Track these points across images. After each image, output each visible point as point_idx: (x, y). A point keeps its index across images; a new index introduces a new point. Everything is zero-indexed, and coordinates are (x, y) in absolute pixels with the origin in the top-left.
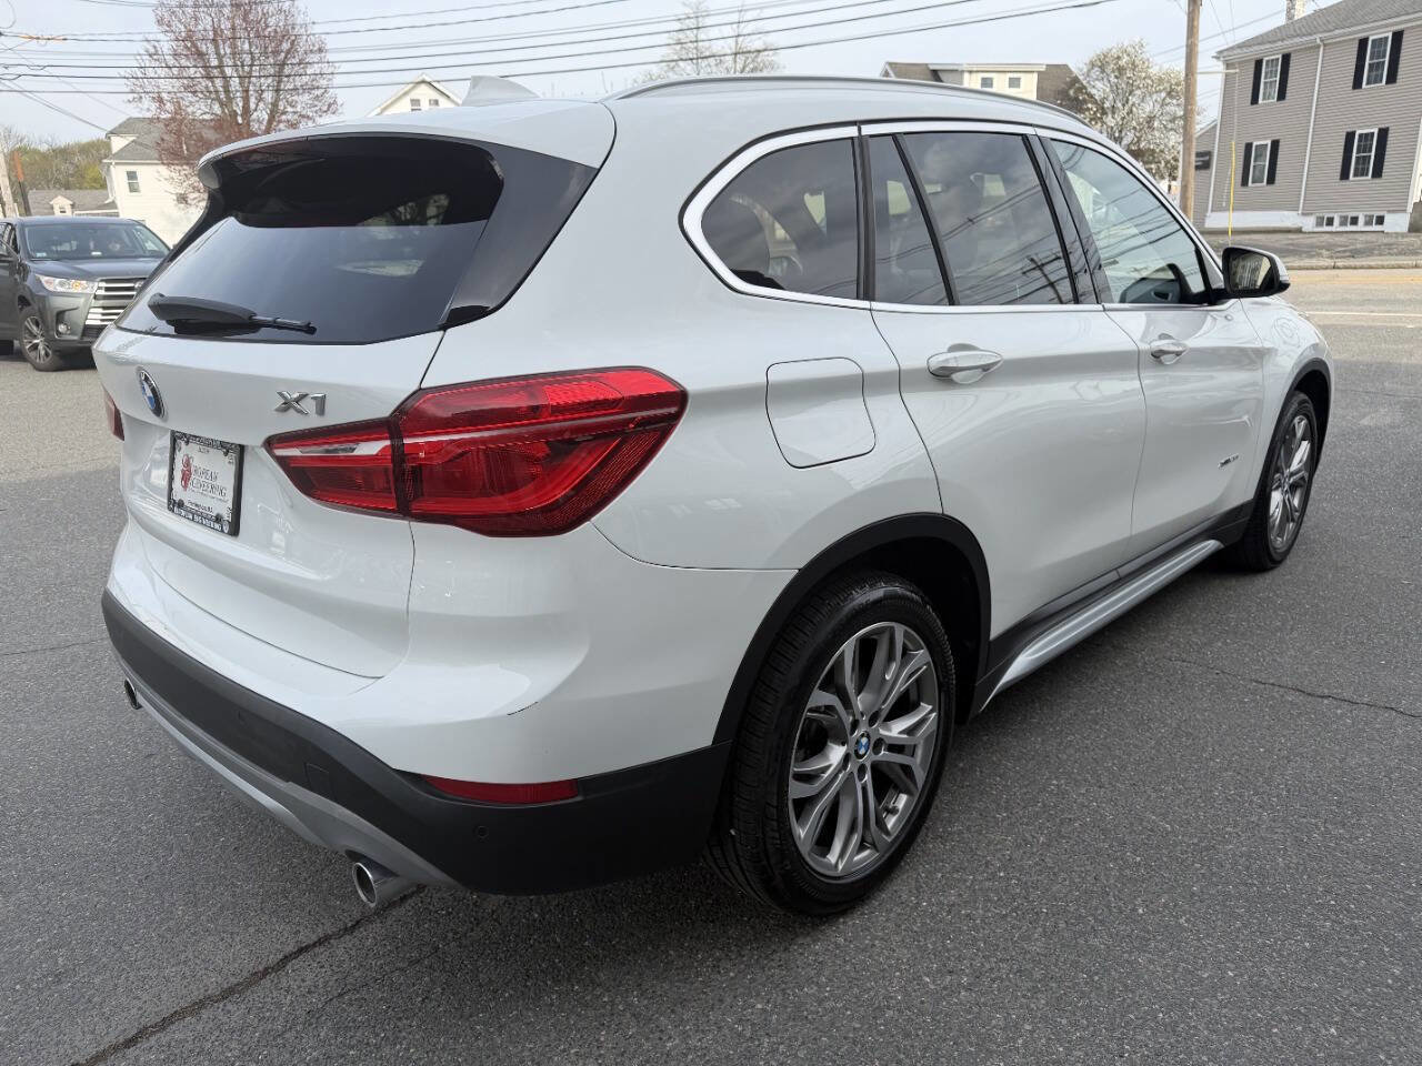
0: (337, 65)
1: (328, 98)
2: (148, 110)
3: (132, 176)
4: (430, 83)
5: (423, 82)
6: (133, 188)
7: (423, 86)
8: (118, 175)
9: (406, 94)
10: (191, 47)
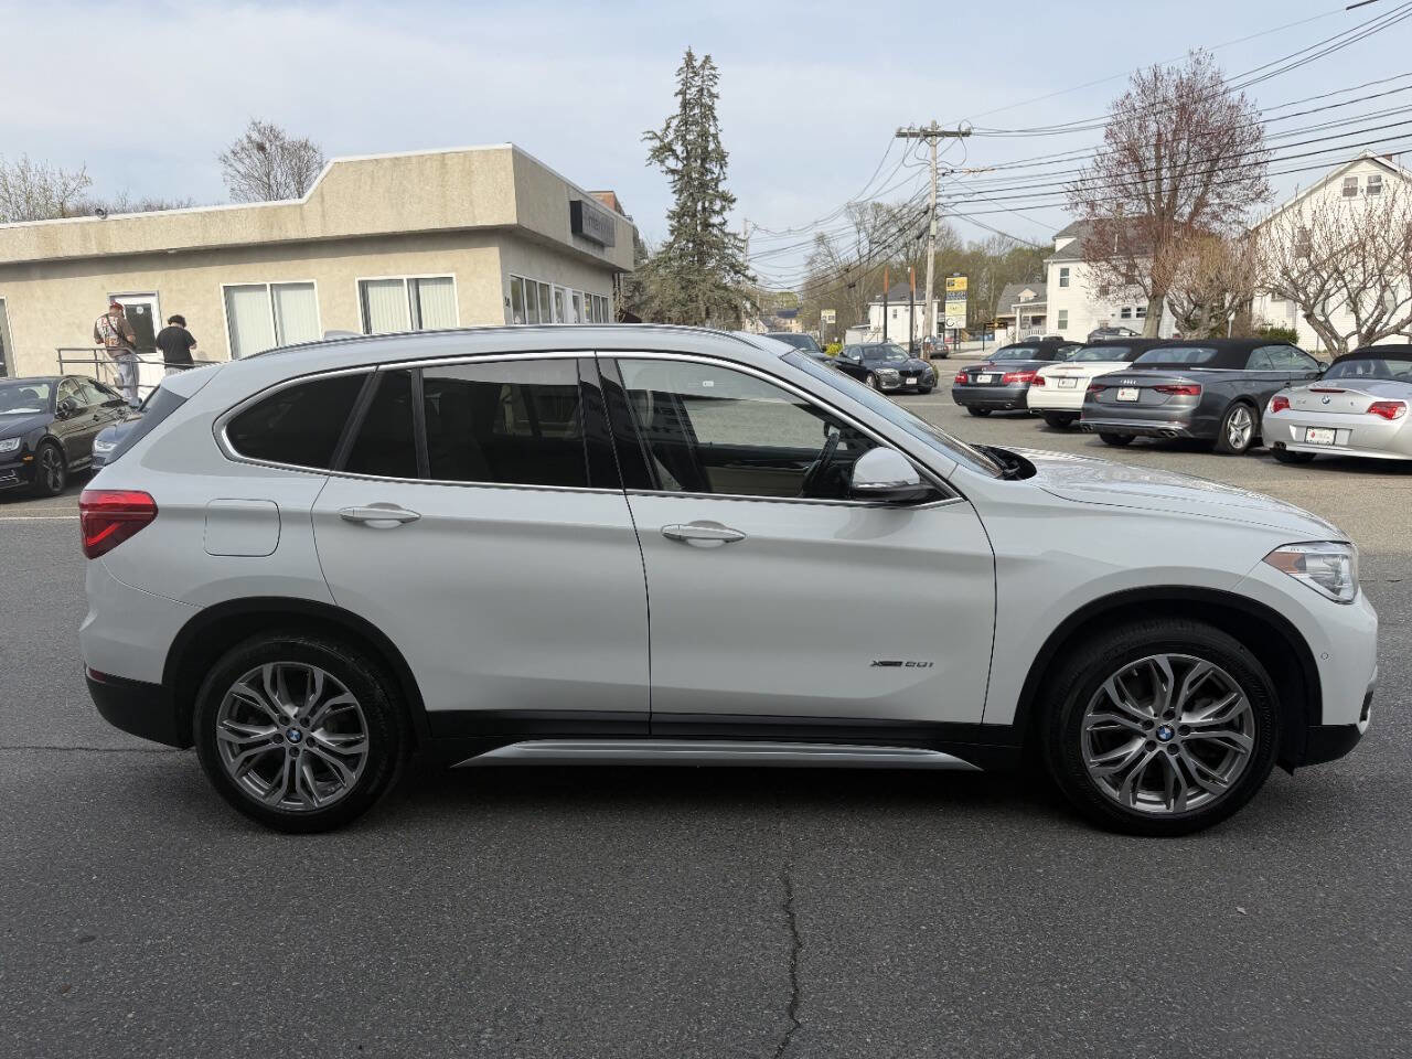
0: (1273, 152)
1: (1259, 187)
2: (1081, 215)
3: (1065, 272)
4: (1373, 159)
5: (1365, 158)
6: (1063, 283)
7: (1364, 163)
8: (1054, 272)
9: (1341, 173)
10: (1132, 153)
